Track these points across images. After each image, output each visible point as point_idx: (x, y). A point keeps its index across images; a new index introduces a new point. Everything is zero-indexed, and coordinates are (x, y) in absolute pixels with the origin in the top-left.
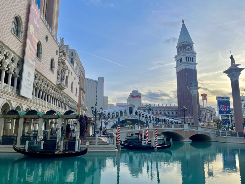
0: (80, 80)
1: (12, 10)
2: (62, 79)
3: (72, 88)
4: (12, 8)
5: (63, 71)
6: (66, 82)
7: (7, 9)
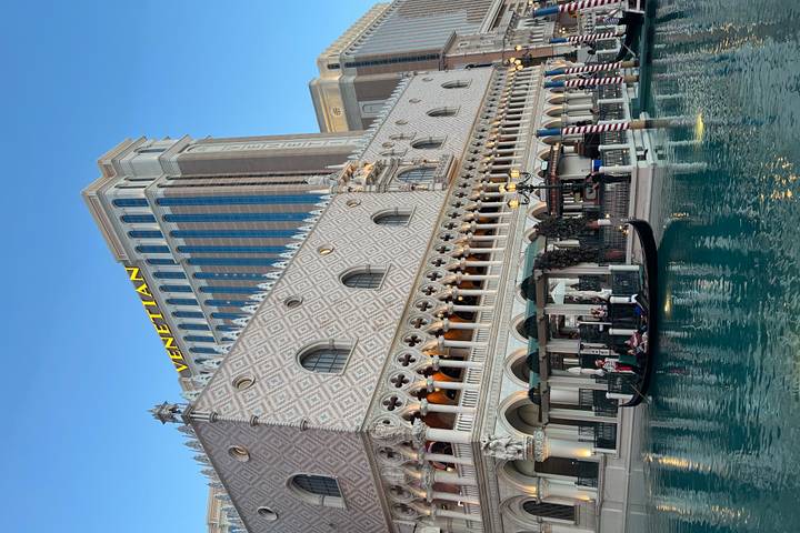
0: (415, 74)
1: (290, 381)
2: (425, 169)
3: (446, 113)
4: (286, 381)
5: (401, 168)
6: (432, 144)
7: (293, 395)
